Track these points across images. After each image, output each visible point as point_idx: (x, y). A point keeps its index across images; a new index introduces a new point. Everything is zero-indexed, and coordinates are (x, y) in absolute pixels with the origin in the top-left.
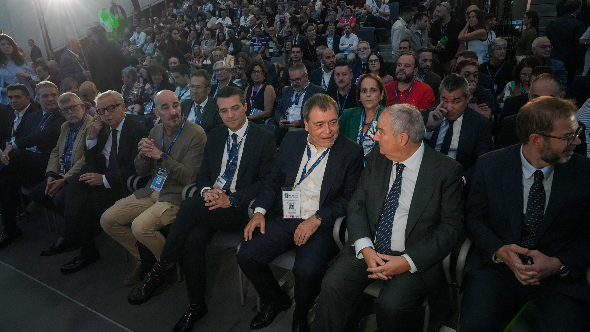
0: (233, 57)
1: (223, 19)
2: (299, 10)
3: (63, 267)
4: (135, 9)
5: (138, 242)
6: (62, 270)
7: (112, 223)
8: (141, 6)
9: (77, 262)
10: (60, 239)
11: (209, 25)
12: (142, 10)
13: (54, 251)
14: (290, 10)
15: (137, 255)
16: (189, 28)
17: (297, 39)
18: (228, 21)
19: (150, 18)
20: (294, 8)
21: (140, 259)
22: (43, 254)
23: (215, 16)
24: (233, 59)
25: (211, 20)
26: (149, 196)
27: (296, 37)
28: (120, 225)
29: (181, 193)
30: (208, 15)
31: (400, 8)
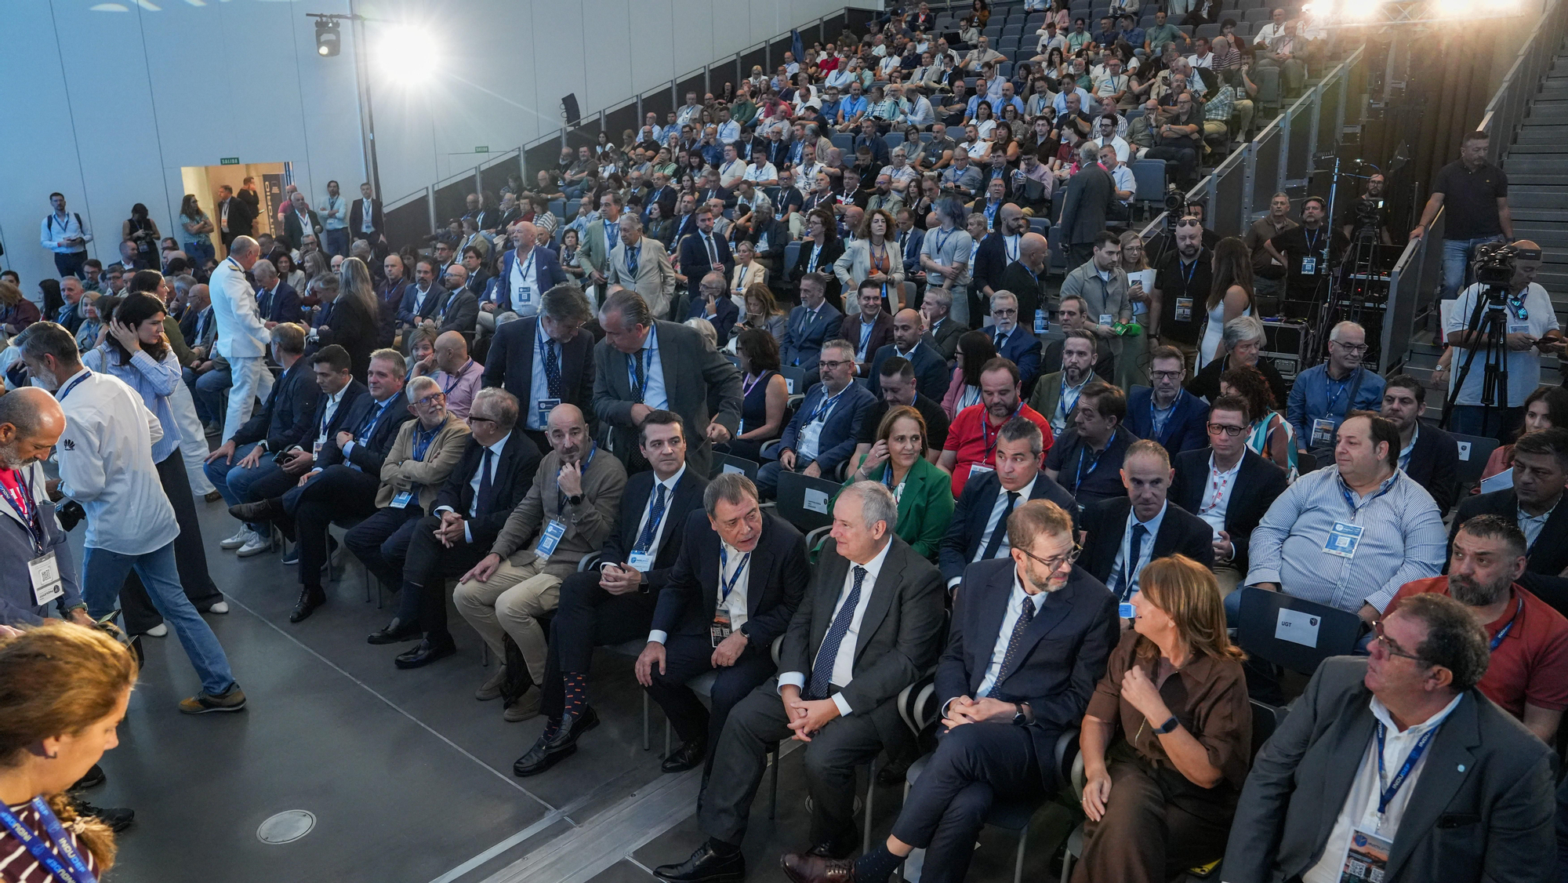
0: (762, 267)
1: (757, 168)
2: (933, 160)
3: (400, 658)
4: (569, 121)
5: (506, 635)
6: (398, 662)
7: (469, 599)
8: (583, 114)
9: (420, 652)
10: (395, 621)
11: (725, 180)
12: (583, 123)
13: (386, 638)
14: (913, 156)
15: (500, 655)
16: (679, 181)
17: (908, 237)
18: (770, 172)
19: (600, 144)
20: (923, 154)
21: (505, 662)
22: (372, 641)
23: (742, 156)
24: (762, 274)
25: (733, 167)
26: (531, 564)
27: (906, 233)
28: (482, 604)
29: (578, 563)
30: (731, 153)
31: (1166, 172)
